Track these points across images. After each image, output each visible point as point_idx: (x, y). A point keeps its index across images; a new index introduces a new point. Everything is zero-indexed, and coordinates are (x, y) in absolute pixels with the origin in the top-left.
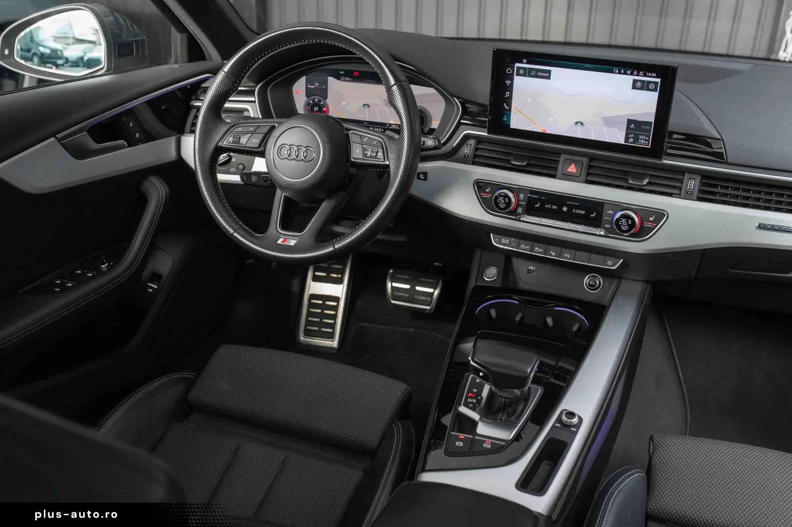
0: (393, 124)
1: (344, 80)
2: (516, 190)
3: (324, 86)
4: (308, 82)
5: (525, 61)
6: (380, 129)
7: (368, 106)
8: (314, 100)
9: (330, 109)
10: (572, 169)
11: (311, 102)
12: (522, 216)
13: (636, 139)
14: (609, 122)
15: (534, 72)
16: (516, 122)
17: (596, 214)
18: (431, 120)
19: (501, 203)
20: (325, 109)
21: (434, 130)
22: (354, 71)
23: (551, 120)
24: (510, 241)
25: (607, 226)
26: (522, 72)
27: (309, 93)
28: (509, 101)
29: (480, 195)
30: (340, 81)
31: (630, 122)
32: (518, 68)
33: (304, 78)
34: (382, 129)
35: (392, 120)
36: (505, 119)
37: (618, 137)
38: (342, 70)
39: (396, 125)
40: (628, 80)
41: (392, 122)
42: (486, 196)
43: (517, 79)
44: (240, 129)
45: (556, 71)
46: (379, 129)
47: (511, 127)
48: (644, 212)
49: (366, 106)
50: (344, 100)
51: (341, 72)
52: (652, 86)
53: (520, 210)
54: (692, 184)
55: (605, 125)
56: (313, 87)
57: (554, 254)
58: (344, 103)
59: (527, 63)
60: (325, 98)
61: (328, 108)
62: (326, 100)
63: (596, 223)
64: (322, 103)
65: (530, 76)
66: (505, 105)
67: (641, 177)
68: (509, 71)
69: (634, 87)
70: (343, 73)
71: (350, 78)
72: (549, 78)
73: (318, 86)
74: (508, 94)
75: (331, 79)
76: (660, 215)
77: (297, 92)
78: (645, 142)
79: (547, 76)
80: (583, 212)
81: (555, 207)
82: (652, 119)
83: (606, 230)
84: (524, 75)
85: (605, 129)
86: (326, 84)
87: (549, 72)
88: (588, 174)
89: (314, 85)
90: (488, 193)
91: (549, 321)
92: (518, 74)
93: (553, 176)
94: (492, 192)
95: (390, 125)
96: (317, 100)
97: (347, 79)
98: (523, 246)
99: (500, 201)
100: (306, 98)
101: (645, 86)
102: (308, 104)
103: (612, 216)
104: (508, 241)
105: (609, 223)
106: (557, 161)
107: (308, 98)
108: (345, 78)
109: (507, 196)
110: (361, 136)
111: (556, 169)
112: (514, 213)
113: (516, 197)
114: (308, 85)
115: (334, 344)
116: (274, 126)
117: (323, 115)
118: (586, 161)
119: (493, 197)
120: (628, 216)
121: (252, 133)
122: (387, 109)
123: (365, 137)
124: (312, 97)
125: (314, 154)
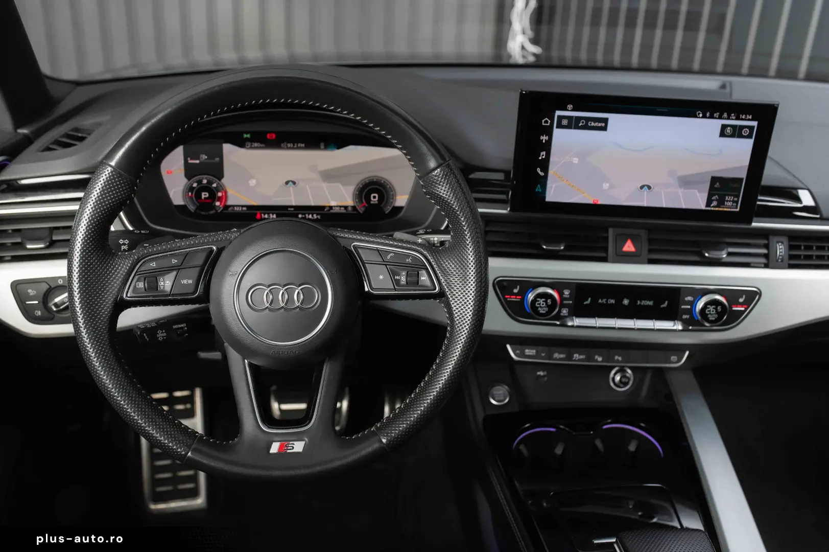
0: (335, 206)
1: (251, 148)
2: (557, 285)
3: (217, 159)
4: (186, 156)
5: (570, 107)
6: (315, 215)
7: (294, 183)
8: (199, 182)
9: (230, 192)
10: (629, 247)
11: (195, 185)
12: (568, 319)
13: (721, 202)
14: (686, 182)
15: (583, 122)
16: (555, 192)
17: (668, 304)
18: (394, 197)
19: (540, 307)
20: (220, 194)
21: (401, 208)
22: (266, 133)
23: (606, 186)
24: (537, 352)
25: (685, 317)
26: (565, 122)
27: (190, 172)
28: (545, 165)
29: (505, 299)
30: (242, 150)
31: (714, 180)
32: (560, 118)
33: (180, 150)
34: (317, 214)
35: (332, 200)
36: (538, 189)
37: (697, 200)
38: (247, 133)
39: (341, 207)
40: (715, 125)
41: (333, 204)
42: (513, 299)
43: (557, 133)
44: (153, 265)
45: (614, 119)
46: (312, 216)
47: (548, 199)
48: (733, 295)
49: (291, 183)
50: (252, 177)
51: (245, 136)
52: (745, 132)
53: (565, 312)
54: (780, 248)
55: (681, 187)
56: (198, 162)
57: (600, 359)
58: (253, 182)
59: (573, 110)
60: (220, 175)
61: (226, 192)
62: (224, 181)
63: (670, 314)
64: (215, 185)
65: (577, 127)
66: (539, 170)
67: (718, 246)
68: (546, 122)
69: (723, 134)
70: (248, 136)
71: (261, 143)
72: (604, 129)
73: (206, 159)
74: (543, 155)
75: (227, 148)
76: (752, 297)
77: (169, 172)
78: (731, 205)
79: (603, 126)
80: (650, 303)
81: (613, 301)
82: (743, 175)
83: (686, 323)
84: (568, 127)
85: (680, 191)
86: (221, 156)
87: (606, 121)
88: (650, 251)
89: (198, 159)
90: (516, 294)
91: (599, 444)
92: (560, 126)
93: (604, 260)
94: (523, 293)
95: (331, 208)
96: (205, 181)
97: (256, 145)
98: (556, 355)
99: (540, 304)
100: (185, 180)
101: (737, 132)
102: (191, 189)
103: (693, 304)
104: (534, 352)
105: (690, 312)
106: (606, 239)
107: (189, 179)
108: (252, 145)
109: (551, 296)
110: (378, 250)
111: (606, 250)
112: (558, 317)
113: (561, 294)
114: (189, 159)
115: (200, 501)
116: (212, 250)
117: (218, 204)
118: (643, 234)
119: (531, 296)
120: (715, 303)
121: (178, 268)
122: (324, 185)
123: (388, 252)
124: (197, 178)
125: (317, 296)
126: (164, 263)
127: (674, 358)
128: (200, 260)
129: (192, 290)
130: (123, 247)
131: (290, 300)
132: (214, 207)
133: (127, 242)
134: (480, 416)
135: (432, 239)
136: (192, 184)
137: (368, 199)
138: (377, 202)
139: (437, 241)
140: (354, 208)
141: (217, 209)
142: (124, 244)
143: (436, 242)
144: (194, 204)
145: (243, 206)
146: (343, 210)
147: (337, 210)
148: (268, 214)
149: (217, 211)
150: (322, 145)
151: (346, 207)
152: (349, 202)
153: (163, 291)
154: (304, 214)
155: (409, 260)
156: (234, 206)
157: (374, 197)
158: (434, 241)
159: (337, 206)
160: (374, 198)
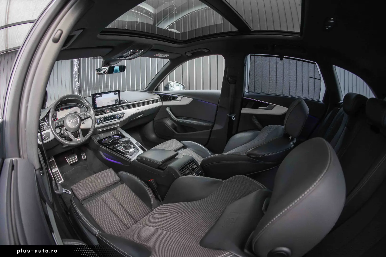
2: (101, 118)
5: (97, 95)
10: (108, 111)
13: (117, 103)
14: (112, 101)
15: (99, 96)
19: (100, 122)
23: (103, 104)
28: (96, 103)
31: (115, 100)
37: (114, 103)
40: (114, 93)
43: (96, 98)
45: (103, 95)
47: (97, 107)
48: (121, 114)
51: (59, 110)
52: (117, 94)
53: (103, 121)
54: (125, 107)
57: (109, 128)
63: (115, 118)
67: (118, 109)
69: (115, 94)
76: (124, 113)
78: (118, 103)
80: (112, 118)
81: (108, 118)
82: (118, 99)
83: (117, 119)
87: (102, 96)
88: (111, 111)
92: (97, 97)
93: (105, 114)
94: (97, 120)
98: (103, 129)
101: (116, 94)
103: (117, 116)
104: (100, 129)
105: (117, 117)
106: (105, 111)
109: (101, 120)
111: (105, 112)
112: (102, 122)
113: (102, 119)
115: (63, 181)
118: (109, 109)
119: (98, 121)
120: (120, 115)
125: (77, 119)
127: (117, 125)
131: (74, 121)
134: (97, 141)
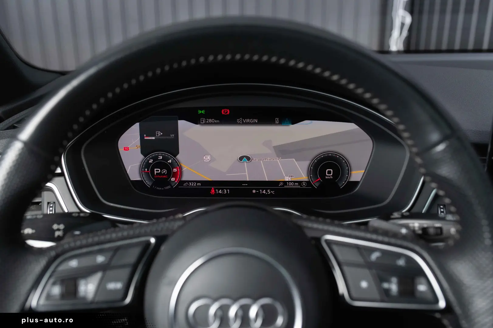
0: (289, 182)
1: (206, 124)
3: (172, 136)
4: (142, 133)
6: (269, 191)
7: (248, 159)
8: (155, 158)
9: (185, 168)
11: (151, 161)
18: (349, 170)
20: (175, 170)
21: (356, 183)
22: (220, 108)
27: (146, 148)
30: (198, 126)
33: (136, 127)
34: (271, 190)
38: (201, 109)
39: (295, 182)
41: (287, 179)
44: (74, 263)
46: (266, 191)
49: (245, 158)
50: (207, 154)
51: (200, 112)
56: (154, 138)
58: (207, 158)
60: (175, 151)
61: (181, 168)
62: (178, 157)
64: (170, 161)
70: (203, 112)
71: (216, 119)
73: (161, 136)
75: (182, 124)
77: (126, 149)
86: (176, 131)
89: (154, 136)
95: (285, 183)
96: (161, 158)
97: (210, 121)
100: (142, 157)
102: (147, 165)
107: (145, 156)
108: (206, 121)
110: (357, 247)
114: (145, 135)
116: (149, 243)
117: (173, 179)
121: (103, 268)
122: (279, 161)
123: (373, 250)
124: (153, 154)
126: (87, 262)
128: (132, 256)
129: (120, 296)
130: (57, 234)
132: (169, 183)
133: (62, 227)
135: (411, 225)
136: (149, 160)
137: (323, 175)
138: (331, 177)
139: (419, 227)
140: (308, 183)
141: (173, 185)
142: (58, 230)
143: (417, 229)
144: (150, 179)
145: (197, 182)
146: (297, 186)
147: (291, 185)
148: (222, 189)
149: (172, 187)
150: (277, 120)
151: (300, 183)
152: (304, 177)
153: (84, 298)
154: (258, 189)
155: (401, 262)
156: (188, 182)
157: (329, 172)
158: (414, 227)
159: (291, 182)
160: (329, 174)
